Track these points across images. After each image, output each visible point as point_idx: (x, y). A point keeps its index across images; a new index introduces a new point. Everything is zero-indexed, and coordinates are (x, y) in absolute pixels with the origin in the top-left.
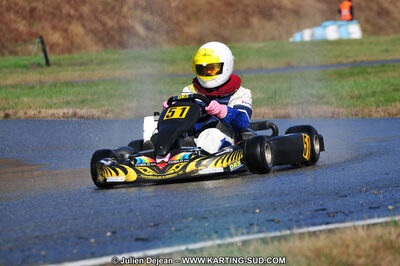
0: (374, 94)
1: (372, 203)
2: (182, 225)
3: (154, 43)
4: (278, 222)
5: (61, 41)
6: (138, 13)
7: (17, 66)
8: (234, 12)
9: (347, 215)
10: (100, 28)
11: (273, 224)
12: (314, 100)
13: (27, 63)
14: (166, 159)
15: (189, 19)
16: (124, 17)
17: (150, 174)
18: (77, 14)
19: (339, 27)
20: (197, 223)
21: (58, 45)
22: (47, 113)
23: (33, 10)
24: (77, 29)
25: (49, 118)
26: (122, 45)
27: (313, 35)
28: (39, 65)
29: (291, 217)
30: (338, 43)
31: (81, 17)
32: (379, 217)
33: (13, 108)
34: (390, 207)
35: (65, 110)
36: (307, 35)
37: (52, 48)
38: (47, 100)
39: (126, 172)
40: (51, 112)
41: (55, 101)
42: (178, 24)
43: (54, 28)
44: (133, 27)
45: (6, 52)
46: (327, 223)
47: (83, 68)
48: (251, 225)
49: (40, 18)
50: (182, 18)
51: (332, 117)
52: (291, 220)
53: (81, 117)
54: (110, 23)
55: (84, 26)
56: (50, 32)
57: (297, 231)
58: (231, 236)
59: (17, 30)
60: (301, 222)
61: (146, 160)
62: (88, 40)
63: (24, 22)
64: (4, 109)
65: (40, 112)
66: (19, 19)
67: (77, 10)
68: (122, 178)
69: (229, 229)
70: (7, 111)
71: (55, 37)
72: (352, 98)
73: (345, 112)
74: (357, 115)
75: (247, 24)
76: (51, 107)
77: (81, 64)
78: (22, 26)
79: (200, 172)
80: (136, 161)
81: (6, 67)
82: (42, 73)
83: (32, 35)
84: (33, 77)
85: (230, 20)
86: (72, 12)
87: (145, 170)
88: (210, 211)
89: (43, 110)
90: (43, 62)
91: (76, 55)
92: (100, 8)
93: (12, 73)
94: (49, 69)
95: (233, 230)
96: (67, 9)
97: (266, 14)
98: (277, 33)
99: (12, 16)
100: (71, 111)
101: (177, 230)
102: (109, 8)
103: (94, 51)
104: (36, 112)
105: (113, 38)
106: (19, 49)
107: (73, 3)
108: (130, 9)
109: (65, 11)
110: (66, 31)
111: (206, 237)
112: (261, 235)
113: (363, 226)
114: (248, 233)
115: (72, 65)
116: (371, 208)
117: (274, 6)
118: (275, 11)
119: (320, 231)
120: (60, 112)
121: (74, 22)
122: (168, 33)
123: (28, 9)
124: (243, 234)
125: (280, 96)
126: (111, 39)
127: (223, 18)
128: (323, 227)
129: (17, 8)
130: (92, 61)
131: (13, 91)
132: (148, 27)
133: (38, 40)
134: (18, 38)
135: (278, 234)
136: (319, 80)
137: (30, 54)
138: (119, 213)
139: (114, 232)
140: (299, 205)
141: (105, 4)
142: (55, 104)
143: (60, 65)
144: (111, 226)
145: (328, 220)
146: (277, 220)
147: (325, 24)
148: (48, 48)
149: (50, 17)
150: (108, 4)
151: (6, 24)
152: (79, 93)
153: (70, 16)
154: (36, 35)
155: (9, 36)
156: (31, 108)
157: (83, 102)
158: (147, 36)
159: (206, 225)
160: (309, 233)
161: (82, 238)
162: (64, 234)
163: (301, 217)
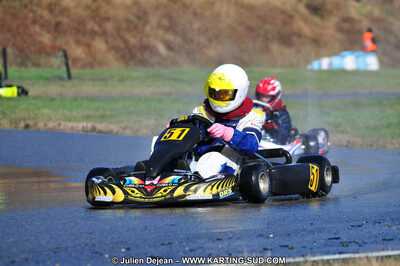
0: (389, 126)
1: (386, 235)
2: (196, 246)
3: (175, 63)
4: (292, 248)
5: (83, 56)
6: (161, 33)
7: (39, 78)
8: (255, 37)
9: (361, 245)
10: (122, 45)
11: (287, 249)
13: (49, 75)
14: (155, 182)
15: (210, 40)
17: (137, 195)
18: (101, 31)
19: (357, 57)
20: (210, 245)
21: (80, 59)
22: (67, 125)
23: (58, 24)
24: (100, 45)
25: (69, 131)
26: (143, 63)
27: (330, 64)
28: (61, 79)
29: (304, 244)
30: (355, 73)
31: (104, 34)
32: (392, 250)
33: (33, 119)
35: (85, 124)
36: (325, 63)
37: (74, 62)
39: (114, 192)
40: (70, 125)
41: (75, 114)
42: (198, 44)
43: (78, 43)
44: (154, 46)
45: (29, 64)
46: (340, 253)
47: (103, 83)
48: (265, 249)
49: (65, 33)
50: (203, 39)
51: (347, 146)
52: (305, 247)
53: (100, 132)
54: (132, 41)
55: (107, 42)
56: (73, 46)
57: (311, 258)
59: (41, 43)
60: (315, 250)
61: (135, 180)
62: (111, 56)
63: (48, 35)
64: (25, 120)
65: (59, 124)
66: (44, 33)
67: (100, 26)
68: (109, 197)
70: (28, 122)
71: (78, 52)
72: (367, 128)
73: (360, 142)
74: (372, 146)
75: (267, 50)
76: (70, 120)
77: (102, 80)
78: (46, 39)
79: (188, 198)
80: (125, 181)
81: (29, 79)
82: (63, 86)
83: (56, 48)
84: (54, 89)
85: (251, 45)
86: (96, 28)
87: (133, 192)
88: (225, 233)
89: (63, 123)
90: (65, 75)
91: (97, 71)
92: (124, 25)
93: (34, 84)
94: (69, 84)
96: (91, 25)
97: (286, 40)
98: (294, 60)
99: (37, 29)
100: (90, 125)
101: (191, 250)
102: (132, 26)
103: (115, 67)
104: (55, 124)
106: (42, 61)
107: (98, 19)
108: (152, 28)
109: (89, 27)
110: (89, 46)
113: (378, 257)
115: (93, 80)
116: (384, 240)
117: (294, 34)
118: (295, 39)
119: (334, 260)
120: (80, 125)
121: (97, 38)
122: (188, 53)
123: (53, 22)
126: (133, 57)
127: (243, 43)
128: (337, 256)
129: (42, 21)
130: (112, 77)
131: (34, 102)
132: (169, 47)
133: (61, 54)
134: (42, 50)
135: (292, 261)
136: (335, 109)
137: (52, 67)
138: (133, 229)
139: (128, 249)
140: (312, 232)
141: (128, 21)
142: (75, 117)
143: (81, 79)
144: (126, 242)
145: (342, 249)
146: (290, 246)
147: (344, 53)
148: (70, 62)
149: (74, 31)
150: (131, 22)
151: (31, 36)
152: (98, 108)
153: (93, 33)
154: (60, 49)
155: (32, 48)
156: (50, 119)
157: (103, 117)
158: (168, 56)
159: (220, 246)
160: (323, 261)
161: (97, 253)
162: (79, 248)
163: (315, 244)
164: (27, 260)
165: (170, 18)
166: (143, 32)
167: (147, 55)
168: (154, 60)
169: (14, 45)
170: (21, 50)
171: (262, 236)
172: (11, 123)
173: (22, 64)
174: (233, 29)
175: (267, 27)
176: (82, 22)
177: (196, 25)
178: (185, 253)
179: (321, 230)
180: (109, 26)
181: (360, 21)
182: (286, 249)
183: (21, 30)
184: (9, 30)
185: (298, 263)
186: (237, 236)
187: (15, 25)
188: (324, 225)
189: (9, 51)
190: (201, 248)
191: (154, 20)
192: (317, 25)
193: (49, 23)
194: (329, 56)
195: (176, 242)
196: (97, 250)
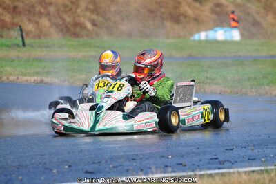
0: (249, 79)
1: (250, 156)
3: (98, 35)
4: (185, 166)
5: (33, 30)
6: (88, 14)
7: (2, 45)
8: (154, 17)
9: (233, 163)
10: (61, 23)
12: (208, 81)
13: (9, 43)
15: (123, 20)
18: (46, 12)
19: (226, 31)
20: (128, 163)
21: (31, 32)
22: (23, 79)
23: (15, 7)
24: (45, 22)
25: (24, 83)
26: (76, 35)
27: (207, 36)
28: (18, 46)
29: (194, 162)
30: (224, 42)
31: (48, 14)
32: (256, 166)
34: (263, 160)
35: (36, 78)
37: (27, 34)
38: (23, 70)
41: (29, 71)
42: (115, 22)
43: (29, 20)
44: (84, 24)
46: (219, 169)
47: (48, 49)
48: (166, 166)
49: (20, 13)
50: (118, 19)
51: (220, 93)
52: (194, 165)
53: (47, 83)
54: (68, 19)
55: (50, 20)
56: (26, 22)
57: (198, 173)
58: (153, 173)
59: (3, 20)
60: (201, 167)
62: (53, 30)
63: (9, 15)
65: (18, 78)
66: (6, 13)
67: (46, 9)
69: (150, 168)
71: (29, 27)
72: (234, 81)
73: (229, 91)
74: (237, 93)
75: (162, 26)
76: (25, 75)
77: (47, 47)
78: (7, 18)
82: (19, 51)
83: (14, 25)
84: (13, 53)
85: (151, 23)
86: (42, 10)
88: (137, 155)
89: (20, 77)
90: (21, 43)
91: (43, 40)
92: (62, 9)
94: (24, 49)
95: (154, 170)
96: (38, 8)
97: (176, 19)
98: (182, 34)
100: (39, 79)
101: (114, 167)
102: (68, 9)
103: (56, 37)
104: (15, 78)
106: (4, 33)
107: (43, 4)
108: (82, 10)
110: (37, 23)
111: (134, 173)
112: (174, 174)
113: (246, 172)
114: (165, 172)
115: (40, 47)
116: (249, 159)
117: (181, 15)
118: (182, 18)
119: (215, 174)
120: (33, 79)
121: (43, 17)
122: (107, 28)
123: (12, 6)
124: (161, 173)
125: (185, 77)
126: (68, 30)
127: (146, 21)
128: (217, 171)
129: (4, 5)
130: (54, 45)
132: (94, 24)
133: (18, 28)
134: (4, 26)
135: (185, 174)
136: (211, 67)
137: (11, 38)
138: (73, 152)
139: (70, 166)
140: (198, 154)
141: (65, 6)
142: (29, 73)
143: (32, 46)
144: (68, 162)
145: (220, 166)
146: (184, 164)
147: (216, 29)
148: (24, 34)
149: (27, 13)
150: (67, 6)
152: (45, 67)
153: (41, 13)
154: (17, 25)
156: (11, 75)
157: (48, 73)
158: (93, 30)
159: (134, 164)
160: (207, 174)
161: (47, 169)
162: (35, 165)
163: (201, 163)
165: (95, 4)
166: (75, 13)
167: (78, 29)
168: (83, 33)
171: (163, 157)
174: (139, 11)
175: (163, 10)
176: (33, 6)
177: (113, 9)
178: (110, 169)
179: (205, 153)
180: (52, 9)
181: (227, 6)
182: (181, 166)
185: (190, 176)
186: (147, 157)
188: (206, 150)
190: (121, 165)
191: (83, 4)
192: (197, 9)
193: (9, 6)
194: (206, 30)
195: (104, 161)
196: (47, 167)
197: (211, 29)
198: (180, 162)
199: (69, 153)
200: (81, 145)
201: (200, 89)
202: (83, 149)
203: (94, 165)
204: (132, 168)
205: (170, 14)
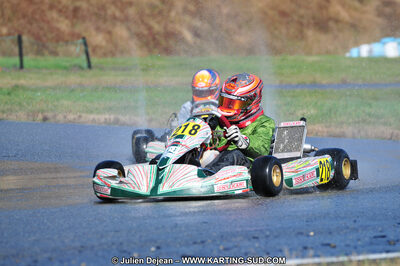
3: (202, 52)
4: (334, 247)
5: (104, 43)
6: (187, 18)
7: (57, 67)
8: (288, 23)
10: (146, 32)
11: (329, 248)
12: (372, 119)
13: (68, 64)
15: (240, 27)
16: (172, 22)
18: (122, 16)
20: (247, 243)
21: (101, 47)
22: (89, 117)
23: (76, 9)
24: (121, 31)
25: (90, 124)
26: (167, 51)
27: (370, 51)
28: (81, 68)
29: (348, 242)
31: (126, 20)
33: (52, 110)
35: (107, 116)
36: (364, 50)
37: (94, 50)
38: (88, 104)
41: (96, 106)
42: (227, 31)
43: (98, 29)
44: (180, 33)
45: (46, 53)
46: (388, 252)
47: (126, 73)
48: (305, 248)
49: (84, 19)
50: (232, 25)
51: (391, 139)
52: (348, 246)
53: (124, 124)
54: (157, 27)
55: (129, 29)
56: (94, 33)
57: (355, 258)
59: (58, 29)
60: (359, 249)
62: (133, 44)
63: (67, 22)
64: (43, 111)
65: (80, 117)
66: (62, 19)
67: (122, 11)
69: (281, 251)
70: (46, 114)
71: (98, 39)
75: (301, 36)
76: (92, 112)
77: (124, 69)
78: (64, 25)
81: (46, 68)
82: (82, 76)
83: (75, 36)
84: (74, 79)
85: (284, 31)
86: (118, 14)
88: (261, 231)
89: (84, 115)
90: (85, 64)
91: (119, 60)
92: (147, 11)
93: (51, 74)
94: (91, 72)
95: (286, 253)
96: (112, 10)
97: (322, 25)
98: (331, 48)
99: (54, 14)
100: (112, 117)
101: (225, 249)
102: (156, 11)
103: (136, 55)
104: (76, 116)
105: (159, 43)
106: (60, 49)
107: (119, 4)
108: (178, 13)
109: (109, 12)
110: (109, 33)
112: (317, 260)
114: (303, 257)
115: (114, 69)
117: (330, 19)
118: (331, 24)
119: (381, 259)
120: (102, 117)
121: (118, 24)
122: (216, 41)
123: (71, 8)
124: (297, 257)
125: (335, 113)
126: (157, 44)
127: (276, 29)
128: (384, 255)
129: (60, 7)
130: (135, 66)
131: (53, 92)
132: (197, 34)
133: (81, 41)
134: (59, 38)
135: (334, 259)
136: (376, 99)
137: (71, 56)
138: (163, 227)
139: (158, 248)
140: (356, 230)
141: (152, 7)
142: (96, 109)
143: (102, 68)
144: (156, 242)
145: (389, 248)
146: (333, 244)
147: (385, 40)
148: (90, 50)
149: (94, 17)
150: (156, 7)
151: (48, 22)
152: (122, 99)
153: (114, 18)
154: (79, 36)
155: (50, 36)
156: (71, 111)
157: (126, 109)
158: (195, 43)
159: (257, 245)
160: (368, 260)
161: (125, 252)
162: (105, 247)
163: (359, 243)
164: (50, 259)
165: (197, 3)
166: (168, 17)
167: (171, 42)
169: (29, 32)
170: (38, 38)
171: (301, 233)
172: (28, 115)
173: (39, 53)
174: (265, 13)
175: (302, 11)
177: (225, 10)
179: (365, 228)
183: (37, 17)
184: (24, 16)
185: (342, 263)
186: (276, 234)
187: (30, 10)
188: (368, 223)
189: (25, 38)
190: (236, 246)
191: (179, 5)
192: (356, 9)
193: (67, 8)
194: (369, 42)
195: (209, 241)
196: (125, 248)
197: (377, 40)
198: (327, 241)
199: (157, 228)
200: (175, 216)
201: (359, 131)
202: (179, 222)
203: (196, 246)
204: (253, 250)
205: (314, 18)
